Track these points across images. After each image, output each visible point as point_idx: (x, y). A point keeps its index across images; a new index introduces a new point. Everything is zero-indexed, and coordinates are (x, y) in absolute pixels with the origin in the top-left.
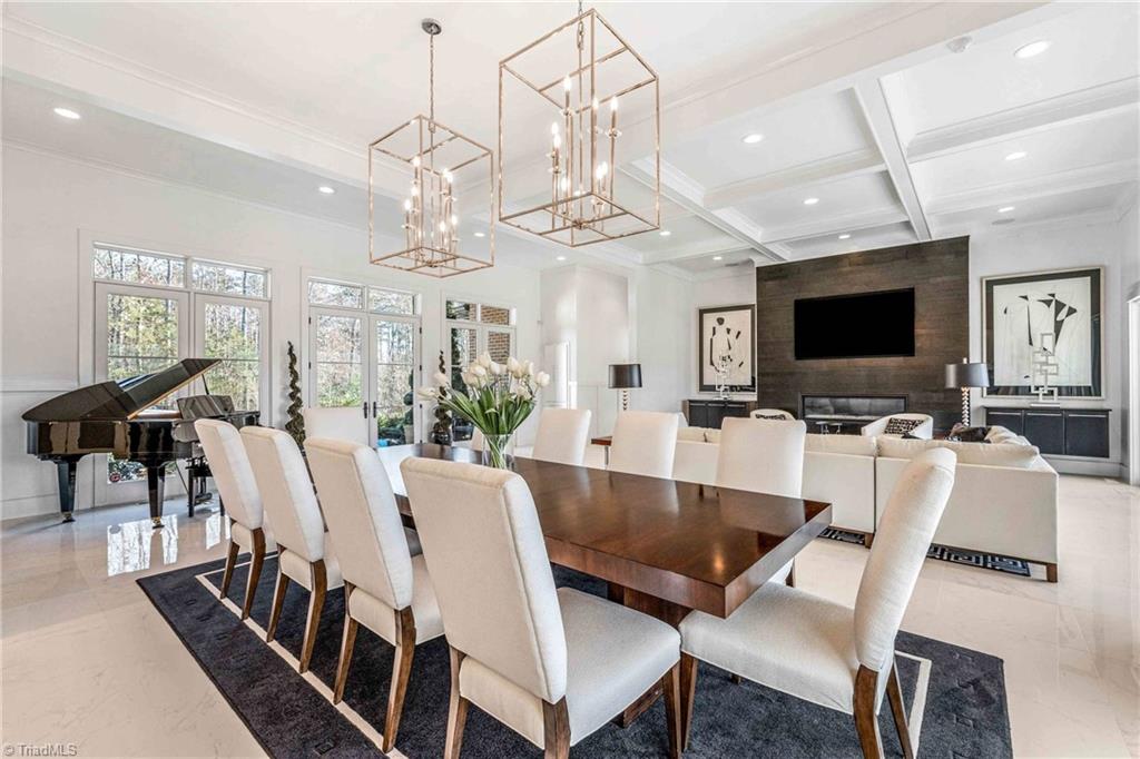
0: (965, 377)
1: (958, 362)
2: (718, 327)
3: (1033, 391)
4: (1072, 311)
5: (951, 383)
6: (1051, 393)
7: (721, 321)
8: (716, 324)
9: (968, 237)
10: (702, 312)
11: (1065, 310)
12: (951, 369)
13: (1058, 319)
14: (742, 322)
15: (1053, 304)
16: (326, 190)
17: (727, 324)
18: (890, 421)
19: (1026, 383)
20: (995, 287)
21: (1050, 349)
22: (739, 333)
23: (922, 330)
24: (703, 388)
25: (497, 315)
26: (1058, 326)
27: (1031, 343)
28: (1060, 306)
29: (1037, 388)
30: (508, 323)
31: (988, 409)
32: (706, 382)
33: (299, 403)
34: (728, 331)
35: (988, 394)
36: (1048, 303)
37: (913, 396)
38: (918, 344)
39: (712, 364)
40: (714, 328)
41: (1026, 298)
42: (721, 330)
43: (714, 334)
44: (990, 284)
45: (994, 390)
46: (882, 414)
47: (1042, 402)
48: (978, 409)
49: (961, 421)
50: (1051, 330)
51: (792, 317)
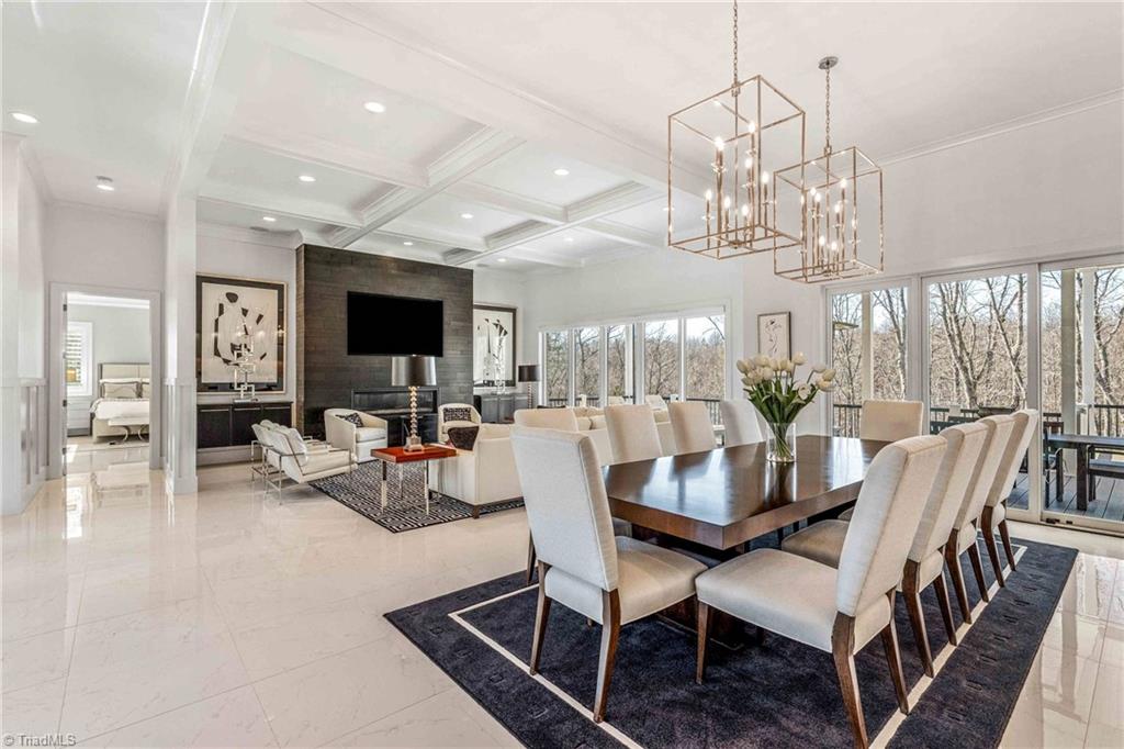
2: (228, 305)
3: (495, 383)
4: (506, 333)
7: (232, 298)
8: (225, 301)
9: (472, 272)
11: (503, 332)
13: (501, 337)
14: (266, 305)
15: (499, 327)
17: (240, 304)
19: (488, 378)
21: (497, 355)
22: (261, 317)
24: (202, 386)
26: (501, 342)
27: (489, 352)
28: (501, 329)
32: (207, 379)
34: (245, 312)
36: (497, 325)
37: (441, 390)
38: (445, 348)
39: (217, 353)
40: (221, 306)
41: (487, 320)
42: (233, 310)
43: (221, 312)
47: (499, 391)
50: (498, 343)
51: (344, 308)
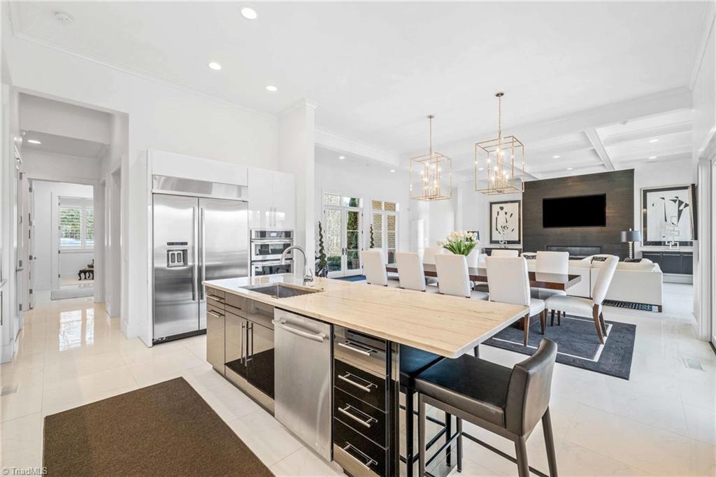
0: (630, 237)
1: (627, 230)
3: (666, 244)
4: (686, 205)
5: (624, 239)
6: (676, 245)
7: (502, 208)
8: (499, 210)
9: (633, 170)
10: (491, 204)
11: (683, 205)
12: (624, 234)
13: (680, 209)
14: (514, 209)
15: (677, 202)
16: (342, 158)
17: (504, 210)
18: (594, 258)
19: (663, 240)
20: (648, 193)
21: (675, 223)
22: (512, 215)
23: (609, 212)
24: (492, 242)
25: (391, 207)
26: (680, 212)
27: (666, 220)
28: (681, 203)
29: (669, 242)
30: (395, 210)
31: (643, 252)
32: (493, 239)
33: (323, 248)
34: (506, 213)
35: (644, 245)
36: (675, 201)
37: (605, 246)
38: (607, 221)
39: (497, 230)
40: (498, 212)
41: (663, 198)
42: (502, 213)
43: (498, 214)
44: (645, 192)
45: (646, 243)
46: (589, 255)
47: (671, 249)
48: (639, 252)
49: (628, 256)
50: (677, 214)
51: (541, 207)
